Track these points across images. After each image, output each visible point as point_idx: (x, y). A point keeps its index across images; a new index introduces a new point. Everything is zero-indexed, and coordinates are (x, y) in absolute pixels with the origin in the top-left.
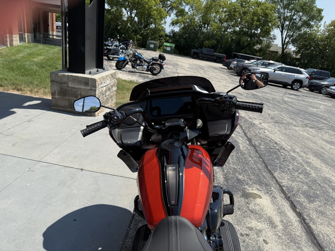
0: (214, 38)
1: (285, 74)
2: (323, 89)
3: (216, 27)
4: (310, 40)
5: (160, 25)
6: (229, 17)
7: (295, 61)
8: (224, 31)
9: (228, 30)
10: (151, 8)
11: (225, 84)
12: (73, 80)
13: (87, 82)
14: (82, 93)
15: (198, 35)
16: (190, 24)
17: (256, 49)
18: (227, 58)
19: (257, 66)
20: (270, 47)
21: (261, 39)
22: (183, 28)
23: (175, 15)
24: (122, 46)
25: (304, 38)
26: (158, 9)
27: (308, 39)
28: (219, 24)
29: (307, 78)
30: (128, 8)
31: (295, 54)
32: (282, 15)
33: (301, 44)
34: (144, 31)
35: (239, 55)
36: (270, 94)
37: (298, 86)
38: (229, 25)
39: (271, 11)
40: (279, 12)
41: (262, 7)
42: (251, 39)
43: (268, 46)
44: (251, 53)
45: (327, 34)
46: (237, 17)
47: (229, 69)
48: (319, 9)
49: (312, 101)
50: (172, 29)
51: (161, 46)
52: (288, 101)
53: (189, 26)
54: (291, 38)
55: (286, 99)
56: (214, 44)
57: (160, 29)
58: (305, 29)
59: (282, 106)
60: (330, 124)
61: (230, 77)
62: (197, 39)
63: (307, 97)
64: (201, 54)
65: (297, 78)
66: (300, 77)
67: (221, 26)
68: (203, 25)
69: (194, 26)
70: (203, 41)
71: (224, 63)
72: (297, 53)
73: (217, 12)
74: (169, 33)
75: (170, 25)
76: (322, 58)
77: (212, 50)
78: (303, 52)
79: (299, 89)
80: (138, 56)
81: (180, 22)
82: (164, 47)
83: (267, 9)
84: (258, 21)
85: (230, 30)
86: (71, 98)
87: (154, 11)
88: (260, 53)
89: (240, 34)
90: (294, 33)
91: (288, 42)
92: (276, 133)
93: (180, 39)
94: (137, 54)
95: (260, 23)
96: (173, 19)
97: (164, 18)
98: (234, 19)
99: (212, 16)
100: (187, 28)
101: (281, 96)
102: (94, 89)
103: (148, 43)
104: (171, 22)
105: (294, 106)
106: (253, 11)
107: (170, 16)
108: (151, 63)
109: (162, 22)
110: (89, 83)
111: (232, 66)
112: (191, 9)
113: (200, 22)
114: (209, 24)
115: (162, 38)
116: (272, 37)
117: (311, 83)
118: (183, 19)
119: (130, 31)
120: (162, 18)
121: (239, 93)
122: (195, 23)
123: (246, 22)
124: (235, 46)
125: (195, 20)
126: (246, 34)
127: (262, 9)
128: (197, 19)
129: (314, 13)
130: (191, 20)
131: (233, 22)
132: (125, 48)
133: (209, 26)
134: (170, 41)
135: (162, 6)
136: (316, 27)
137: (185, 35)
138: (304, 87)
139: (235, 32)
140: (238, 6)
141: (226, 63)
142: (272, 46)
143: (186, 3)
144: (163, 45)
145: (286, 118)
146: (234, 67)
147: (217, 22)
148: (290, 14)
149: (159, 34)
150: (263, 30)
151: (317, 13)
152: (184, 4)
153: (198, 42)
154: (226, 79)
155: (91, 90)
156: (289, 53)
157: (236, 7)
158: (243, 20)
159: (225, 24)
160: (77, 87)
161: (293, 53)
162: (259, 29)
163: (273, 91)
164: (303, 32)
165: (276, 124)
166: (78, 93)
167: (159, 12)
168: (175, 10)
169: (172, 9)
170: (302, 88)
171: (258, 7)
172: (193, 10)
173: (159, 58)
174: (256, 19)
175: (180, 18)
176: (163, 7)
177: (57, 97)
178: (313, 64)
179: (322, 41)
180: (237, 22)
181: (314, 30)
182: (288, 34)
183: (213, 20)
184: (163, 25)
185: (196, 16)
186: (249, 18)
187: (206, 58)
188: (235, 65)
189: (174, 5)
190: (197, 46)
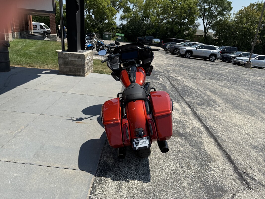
0: (153, 28)
1: (204, 51)
2: (232, 60)
3: (154, 20)
4: (224, 25)
5: (112, 20)
6: (164, 11)
7: (215, 41)
8: (161, 22)
9: (164, 21)
10: (104, 7)
11: (161, 60)
12: (71, 56)
13: (79, 56)
14: (77, 63)
15: (141, 26)
16: (135, 18)
17: (185, 34)
18: (164, 42)
19: (185, 46)
20: (196, 32)
21: (188, 27)
22: (130, 22)
23: (123, 12)
24: (87, 37)
25: (220, 24)
26: (109, 8)
27: (222, 24)
28: (157, 17)
29: (220, 52)
30: (87, 8)
31: (214, 36)
32: (203, 7)
33: (218, 28)
34: (100, 25)
35: (173, 39)
36: (192, 64)
37: (214, 58)
38: (164, 17)
39: (194, 5)
40: (200, 6)
41: (187, 3)
42: (181, 27)
43: (194, 31)
44: (181, 37)
45: (236, 20)
46: (169, 11)
47: (165, 50)
48: (229, 2)
49: (222, 67)
50: (121, 23)
51: (114, 36)
52: (204, 68)
53: (134, 19)
54: (210, 25)
55: (203, 66)
56: (154, 32)
57: (112, 23)
58: (220, 18)
59: (198, 70)
60: (228, 78)
61: (166, 55)
62: (141, 29)
63: (219, 65)
64: (144, 41)
65: (212, 53)
66: (214, 52)
67: (158, 18)
68: (145, 19)
69: (138, 19)
70: (145, 31)
71: (162, 46)
72: (216, 35)
73: (154, 8)
74: (119, 26)
75: (119, 20)
76: (234, 38)
77: (152, 37)
78: (220, 35)
79: (214, 60)
80: (101, 43)
81: (127, 17)
82: (116, 37)
83: (191, 4)
84: (185, 13)
85: (165, 21)
86: (70, 67)
87: (106, 9)
88: (188, 37)
89: (172, 23)
90: (212, 20)
91: (208, 28)
92: (190, 83)
93: (128, 30)
94: (100, 42)
95: (186, 15)
96: (122, 15)
97: (115, 15)
98: (167, 12)
99: (151, 11)
100: (133, 21)
101: (200, 65)
102: (84, 60)
103: (104, 34)
104: (120, 17)
105: (207, 70)
106: (181, 6)
107: (119, 13)
108: (110, 48)
109: (113, 18)
110: (80, 57)
111: (167, 47)
112: (134, 7)
113: (142, 16)
114: (149, 18)
115: (114, 30)
116: (197, 25)
117: (223, 56)
118: (129, 14)
119: (89, 26)
120: (113, 14)
121: (171, 64)
122: (139, 17)
123: (176, 14)
124: (170, 33)
125: (138, 15)
126: (177, 23)
127: (187, 4)
128: (139, 14)
129: (226, 5)
130: (135, 15)
131: (167, 15)
132: (90, 38)
133: (149, 19)
134: (121, 32)
135: (112, 5)
136: (228, 15)
137: (131, 27)
138: (218, 59)
139: (168, 22)
140: (169, 3)
141: (163, 46)
142: (197, 32)
143: (131, 2)
144: (115, 35)
145: (199, 76)
146: (169, 48)
147: (155, 15)
148: (209, 6)
149: (111, 27)
150: (189, 19)
151: (228, 5)
152: (129, 3)
153: (142, 31)
154: (163, 57)
155: (82, 61)
156: (210, 36)
157: (168, 3)
158: (174, 13)
159: (161, 17)
160: (74, 60)
161: (213, 35)
162: (186, 19)
163: (195, 63)
164: (218, 19)
165: (192, 79)
166: (75, 63)
167: (110, 10)
168: (122, 8)
169: (120, 7)
170: (217, 60)
171: (184, 3)
172: (136, 7)
173: (115, 44)
174: (183, 12)
175: (127, 14)
176: (113, 7)
177: (62, 66)
178: (228, 43)
179: (233, 25)
180: (169, 15)
181: (227, 17)
182: (208, 21)
183: (151, 14)
184: (114, 20)
185: (139, 12)
186: (178, 12)
187: (148, 43)
188: (169, 47)
189: (122, 4)
190: (141, 35)
